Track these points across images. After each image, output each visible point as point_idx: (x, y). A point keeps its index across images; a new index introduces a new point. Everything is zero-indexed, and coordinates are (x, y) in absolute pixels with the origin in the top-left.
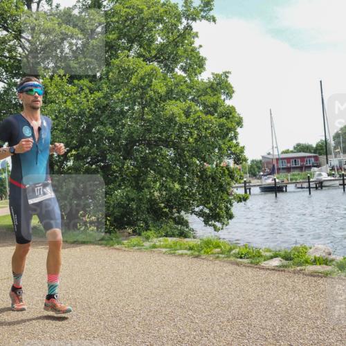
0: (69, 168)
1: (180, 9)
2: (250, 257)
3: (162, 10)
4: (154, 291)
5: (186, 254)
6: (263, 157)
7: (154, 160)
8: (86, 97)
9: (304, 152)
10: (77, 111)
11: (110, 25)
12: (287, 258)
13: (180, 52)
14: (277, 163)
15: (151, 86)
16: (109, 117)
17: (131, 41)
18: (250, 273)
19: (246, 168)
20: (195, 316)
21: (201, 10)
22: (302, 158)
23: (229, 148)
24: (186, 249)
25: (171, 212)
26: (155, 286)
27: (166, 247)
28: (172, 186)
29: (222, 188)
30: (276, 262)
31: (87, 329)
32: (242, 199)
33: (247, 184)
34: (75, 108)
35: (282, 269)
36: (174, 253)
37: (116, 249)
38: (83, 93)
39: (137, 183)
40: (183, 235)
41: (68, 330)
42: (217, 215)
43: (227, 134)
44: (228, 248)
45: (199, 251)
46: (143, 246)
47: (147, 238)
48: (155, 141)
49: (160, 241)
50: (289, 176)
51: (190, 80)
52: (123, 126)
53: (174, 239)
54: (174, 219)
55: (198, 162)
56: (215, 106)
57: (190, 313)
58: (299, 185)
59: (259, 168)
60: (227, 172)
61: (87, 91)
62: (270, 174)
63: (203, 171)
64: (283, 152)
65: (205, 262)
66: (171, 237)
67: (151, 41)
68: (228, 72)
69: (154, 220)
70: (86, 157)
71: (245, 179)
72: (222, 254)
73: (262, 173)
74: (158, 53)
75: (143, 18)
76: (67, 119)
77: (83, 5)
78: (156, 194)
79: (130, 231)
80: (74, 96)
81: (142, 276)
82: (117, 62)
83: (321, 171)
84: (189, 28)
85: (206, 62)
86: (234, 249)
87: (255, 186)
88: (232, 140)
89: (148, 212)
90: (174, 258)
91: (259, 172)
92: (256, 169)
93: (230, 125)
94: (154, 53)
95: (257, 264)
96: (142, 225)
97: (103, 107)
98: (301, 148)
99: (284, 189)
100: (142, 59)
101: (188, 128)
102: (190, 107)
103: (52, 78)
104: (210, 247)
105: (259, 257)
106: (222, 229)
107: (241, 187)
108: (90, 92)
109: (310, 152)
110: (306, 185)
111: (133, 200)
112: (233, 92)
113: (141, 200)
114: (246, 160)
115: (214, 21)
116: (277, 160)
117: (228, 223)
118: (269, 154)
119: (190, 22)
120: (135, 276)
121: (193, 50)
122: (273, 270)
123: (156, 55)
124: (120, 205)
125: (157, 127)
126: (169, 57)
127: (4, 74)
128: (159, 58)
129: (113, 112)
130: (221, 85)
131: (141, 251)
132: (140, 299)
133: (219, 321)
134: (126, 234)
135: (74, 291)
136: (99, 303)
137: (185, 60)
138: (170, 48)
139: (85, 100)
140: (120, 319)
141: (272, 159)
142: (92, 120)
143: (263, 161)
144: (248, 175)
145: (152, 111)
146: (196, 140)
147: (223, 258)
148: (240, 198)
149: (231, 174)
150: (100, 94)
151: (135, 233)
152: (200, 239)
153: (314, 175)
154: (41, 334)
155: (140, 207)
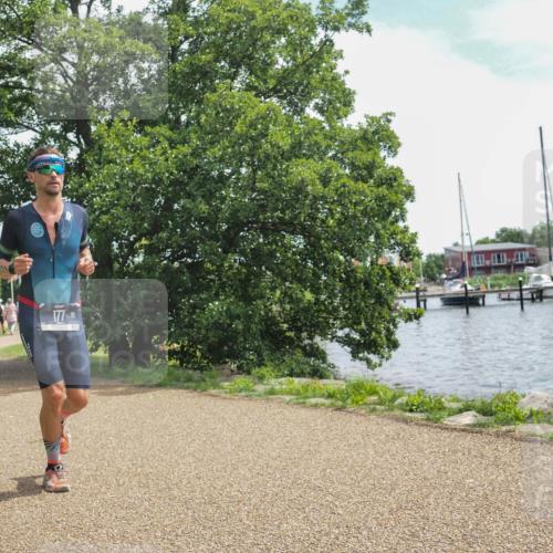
0: (137, 267)
1: (315, 12)
2: (427, 411)
3: (284, 15)
4: (272, 462)
5: (323, 405)
6: (446, 250)
7: (272, 254)
8: (164, 153)
9: (512, 241)
10: (149, 175)
11: (203, 38)
12: (485, 411)
13: (313, 81)
14: (470, 259)
15: (264, 135)
16: (200, 186)
17: (236, 64)
18: (426, 436)
19: (418, 268)
20: (337, 503)
21: (348, 15)
22: (510, 252)
23: (393, 234)
24: (322, 396)
25: (299, 338)
26: (273, 454)
27: (290, 393)
28: (300, 295)
29: (381, 300)
30: (467, 419)
31: (167, 522)
32: (413, 316)
33: (421, 294)
34: (147, 171)
35: (477, 429)
36: (304, 403)
37: (211, 395)
38: (158, 148)
39: (246, 291)
40: (317, 374)
41: (136, 524)
42: (370, 344)
43: (389, 214)
44: (390, 395)
45: (344, 400)
46: (253, 391)
47: (261, 378)
48: (274, 224)
49: (280, 383)
50: (489, 280)
51: (330, 126)
52: (223, 199)
53: (304, 381)
54: (304, 348)
55: (341, 258)
56: (370, 167)
57: (330, 498)
59: (440, 267)
60: (388, 273)
61: (166, 144)
62: (458, 277)
63: (351, 272)
64: (479, 243)
65: (354, 418)
66: (298, 376)
67: (268, 65)
68: (391, 114)
69: (273, 351)
70: (164, 250)
71: (418, 285)
72: (381, 403)
73: (444, 276)
74: (279, 82)
75: (254, 27)
76: (134, 189)
77: (159, 8)
78: (275, 308)
79: (233, 367)
80: (145, 152)
81: (254, 439)
82: (213, 97)
83: (540, 272)
84: (328, 42)
85: (356, 97)
86: (400, 396)
87: (433, 296)
88: (397, 221)
89: (263, 338)
90: (303, 411)
91: (440, 274)
92: (436, 269)
93: (394, 198)
94: (272, 83)
95: (437, 421)
96: (252, 357)
97: (192, 169)
98: (507, 235)
99: (481, 302)
100: (254, 93)
101: (327, 202)
102: (329, 170)
103: (109, 124)
104: (361, 394)
105: (440, 409)
106: (380, 365)
107: (411, 298)
108: (170, 145)
109: (522, 242)
110: (515, 295)
111: (238, 317)
112: (399, 145)
113: (250, 317)
114: (419, 255)
115: (369, 31)
116: (470, 254)
117: (390, 356)
118: (456, 245)
119: (330, 33)
120: (241, 440)
121: (334, 79)
122: (463, 430)
123: (276, 86)
124: (217, 326)
126: (296, 89)
127: (35, 117)
128: (280, 91)
129: (207, 178)
130: (379, 135)
131: (251, 400)
132: (249, 475)
133: (376, 512)
134: (227, 371)
135: (145, 461)
136: (185, 482)
137: (322, 95)
138: (297, 75)
139: (162, 158)
140: (218, 507)
141: (462, 253)
142: (174, 190)
143: (447, 256)
144: (422, 278)
145: (268, 175)
146: (340, 223)
147: (383, 411)
148: (409, 314)
149: (395, 277)
150: (186, 149)
151: (241, 370)
152: (346, 380)
153: (528, 278)
154: (93, 529)
155: (250, 329)
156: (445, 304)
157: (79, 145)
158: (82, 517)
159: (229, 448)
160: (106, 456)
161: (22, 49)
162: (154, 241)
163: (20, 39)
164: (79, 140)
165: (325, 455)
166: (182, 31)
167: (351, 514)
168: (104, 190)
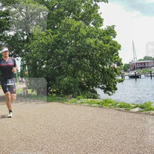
0: (44, 69)
2: (125, 107)
4: (83, 122)
5: (96, 106)
6: (130, 62)
7: (81, 64)
8: (50, 37)
9: (148, 60)
10: (47, 43)
11: (61, 5)
12: (142, 107)
13: (92, 16)
14: (136, 65)
15: (80, 31)
16: (61, 46)
18: (125, 114)
19: (122, 68)
20: (101, 133)
22: (148, 63)
23: (115, 59)
24: (96, 104)
26: (83, 120)
27: (87, 103)
29: (112, 77)
30: (137, 109)
31: (54, 139)
32: (121, 81)
33: (123, 75)
34: (46, 42)
35: (140, 112)
36: (91, 106)
37: (65, 104)
38: (49, 35)
39: (74, 75)
40: (95, 97)
42: (110, 88)
43: (114, 53)
44: (115, 104)
45: (102, 105)
46: (77, 102)
47: (79, 99)
48: (81, 56)
49: (84, 100)
50: (142, 71)
52: (67, 49)
53: (91, 99)
54: (91, 91)
56: (108, 41)
57: (99, 132)
58: (146, 75)
59: (128, 67)
60: (114, 69)
61: (51, 34)
62: (133, 70)
63: (103, 69)
64: (139, 60)
65: (105, 109)
67: (79, 11)
68: (114, 26)
69: (82, 91)
70: (51, 64)
72: (112, 106)
73: (129, 70)
74: (82, 17)
76: (42, 47)
78: (83, 79)
79: (71, 96)
80: (45, 37)
82: (64, 21)
84: (96, 5)
86: (118, 103)
87: (126, 75)
89: (79, 88)
90: (91, 108)
93: (115, 48)
94: (80, 17)
95: (128, 110)
96: (76, 93)
97: (58, 41)
98: (147, 58)
99: (140, 77)
100: (74, 20)
102: (97, 40)
104: (107, 103)
105: (129, 107)
106: (112, 94)
107: (120, 76)
109: (151, 60)
110: (149, 75)
113: (75, 82)
114: (122, 64)
115: (107, 2)
116: (136, 64)
117: (115, 92)
118: (132, 61)
119: (96, 2)
120: (74, 116)
121: (98, 15)
122: (136, 113)
124: (66, 85)
125: (83, 49)
126: (87, 18)
128: (82, 19)
130: (111, 31)
131: (76, 105)
132: (76, 126)
133: (112, 135)
134: (69, 97)
135: (48, 122)
136: (59, 128)
137: (94, 20)
138: (87, 14)
139: (50, 38)
140: (68, 135)
141: (134, 63)
142: (54, 47)
143: (130, 64)
144: (123, 71)
145: (80, 42)
146: (100, 55)
147: (113, 108)
148: (120, 81)
149: (116, 70)
150: (56, 36)
151: (73, 97)
152: (102, 99)
153: (153, 70)
154: (34, 141)
155: (75, 85)
156: (129, 78)
157: (27, 35)
158: (31, 137)
159: (71, 118)
160: (37, 121)
161: (10, 8)
162: (49, 61)
163: (10, 6)
164: (27, 34)
165: (97, 120)
166: (55, 3)
167: (105, 136)
168: (34, 47)
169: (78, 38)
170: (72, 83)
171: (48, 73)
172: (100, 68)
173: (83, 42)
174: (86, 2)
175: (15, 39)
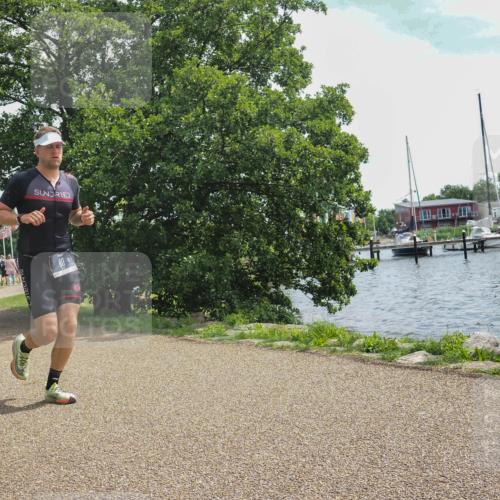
0: (117, 225)
2: (381, 351)
4: (243, 400)
5: (288, 347)
6: (396, 205)
7: (240, 211)
8: (139, 122)
9: (456, 197)
10: (126, 142)
11: (173, 16)
12: (434, 350)
14: (418, 214)
15: (235, 104)
18: (381, 373)
19: (371, 223)
20: (303, 435)
22: (454, 207)
23: (349, 193)
24: (288, 339)
25: (266, 287)
26: (245, 392)
27: (258, 337)
28: (266, 249)
29: (341, 252)
30: (418, 358)
31: (150, 454)
32: (368, 266)
33: (375, 246)
34: (124, 138)
35: (427, 367)
36: (271, 346)
37: (190, 340)
38: (134, 117)
39: (217, 246)
40: (283, 319)
41: (122, 456)
42: (332, 289)
43: (346, 173)
44: (348, 337)
45: (307, 343)
46: (226, 335)
47: (232, 324)
48: (241, 185)
49: (249, 329)
50: (435, 232)
51: (290, 98)
52: (196, 161)
53: (270, 325)
54: (270, 297)
55: (302, 215)
56: (328, 135)
57: (296, 431)
58: (450, 246)
59: (391, 222)
60: (345, 228)
61: (140, 113)
62: (408, 230)
63: (314, 225)
64: (426, 199)
65: (317, 358)
66: (267, 322)
67: (233, 39)
68: (346, 85)
69: (242, 300)
70: (142, 210)
71: (371, 239)
72: (340, 345)
73: (395, 230)
74: (243, 56)
75: (220, 10)
76: (113, 154)
78: (244, 260)
79: (207, 314)
80: (122, 121)
82: (181, 72)
83: (481, 224)
84: (287, 20)
86: (358, 338)
87: (385, 248)
88: (351, 183)
89: (233, 289)
90: (270, 353)
91: (391, 228)
92: (387, 224)
93: (349, 158)
94: (236, 57)
95: (391, 360)
96: (223, 305)
97: (165, 136)
98: (451, 192)
99: (429, 252)
100: (217, 67)
101: (289, 165)
102: (290, 135)
104: (322, 337)
105: (393, 349)
107: (366, 249)
108: (144, 114)
109: (465, 198)
110: (459, 246)
112: (353, 113)
113: (221, 269)
114: (372, 211)
115: (324, 10)
116: (418, 209)
117: (349, 302)
118: (405, 201)
119: (288, 10)
120: (216, 380)
121: (294, 53)
122: (415, 368)
123: (240, 59)
124: (192, 277)
126: (259, 63)
127: (21, 90)
128: (244, 64)
129: (179, 143)
130: (335, 103)
131: (223, 343)
132: (222, 411)
133: (338, 442)
134: (201, 318)
135: (129, 400)
137: (282, 67)
138: (259, 50)
139: (138, 126)
140: (196, 440)
141: (410, 209)
142: (149, 155)
143: (397, 211)
144: (375, 232)
145: (236, 141)
146: (301, 182)
147: (342, 352)
148: (365, 265)
149: (351, 231)
150: (159, 118)
151: (214, 317)
152: (308, 325)
153: (470, 230)
154: (84, 461)
155: (220, 280)
156: (396, 255)
157: (61, 115)
159: (204, 387)
160: (94, 395)
161: (7, 27)
162: (134, 201)
163: (6, 19)
164: (62, 111)
165: (291, 392)
166: (153, 10)
167: (316, 444)
168: (86, 155)
169: (232, 124)
170: (210, 270)
171: (131, 239)
172: (301, 222)
173: (247, 139)
174: (256, 10)
175: (21, 127)
